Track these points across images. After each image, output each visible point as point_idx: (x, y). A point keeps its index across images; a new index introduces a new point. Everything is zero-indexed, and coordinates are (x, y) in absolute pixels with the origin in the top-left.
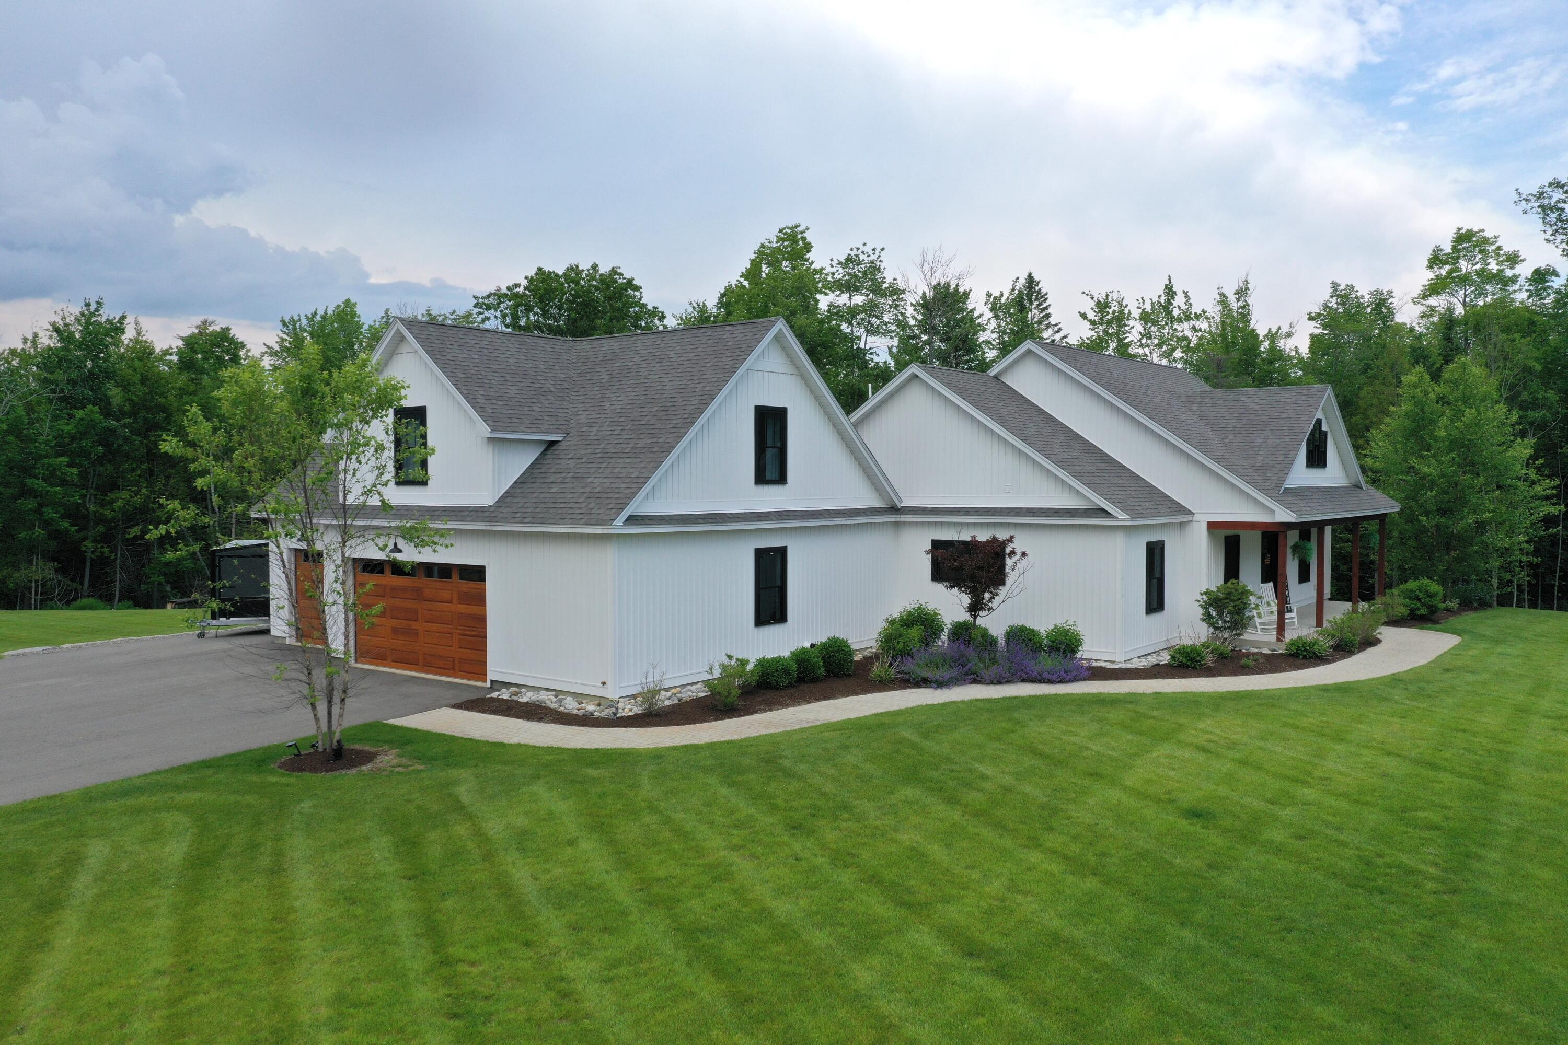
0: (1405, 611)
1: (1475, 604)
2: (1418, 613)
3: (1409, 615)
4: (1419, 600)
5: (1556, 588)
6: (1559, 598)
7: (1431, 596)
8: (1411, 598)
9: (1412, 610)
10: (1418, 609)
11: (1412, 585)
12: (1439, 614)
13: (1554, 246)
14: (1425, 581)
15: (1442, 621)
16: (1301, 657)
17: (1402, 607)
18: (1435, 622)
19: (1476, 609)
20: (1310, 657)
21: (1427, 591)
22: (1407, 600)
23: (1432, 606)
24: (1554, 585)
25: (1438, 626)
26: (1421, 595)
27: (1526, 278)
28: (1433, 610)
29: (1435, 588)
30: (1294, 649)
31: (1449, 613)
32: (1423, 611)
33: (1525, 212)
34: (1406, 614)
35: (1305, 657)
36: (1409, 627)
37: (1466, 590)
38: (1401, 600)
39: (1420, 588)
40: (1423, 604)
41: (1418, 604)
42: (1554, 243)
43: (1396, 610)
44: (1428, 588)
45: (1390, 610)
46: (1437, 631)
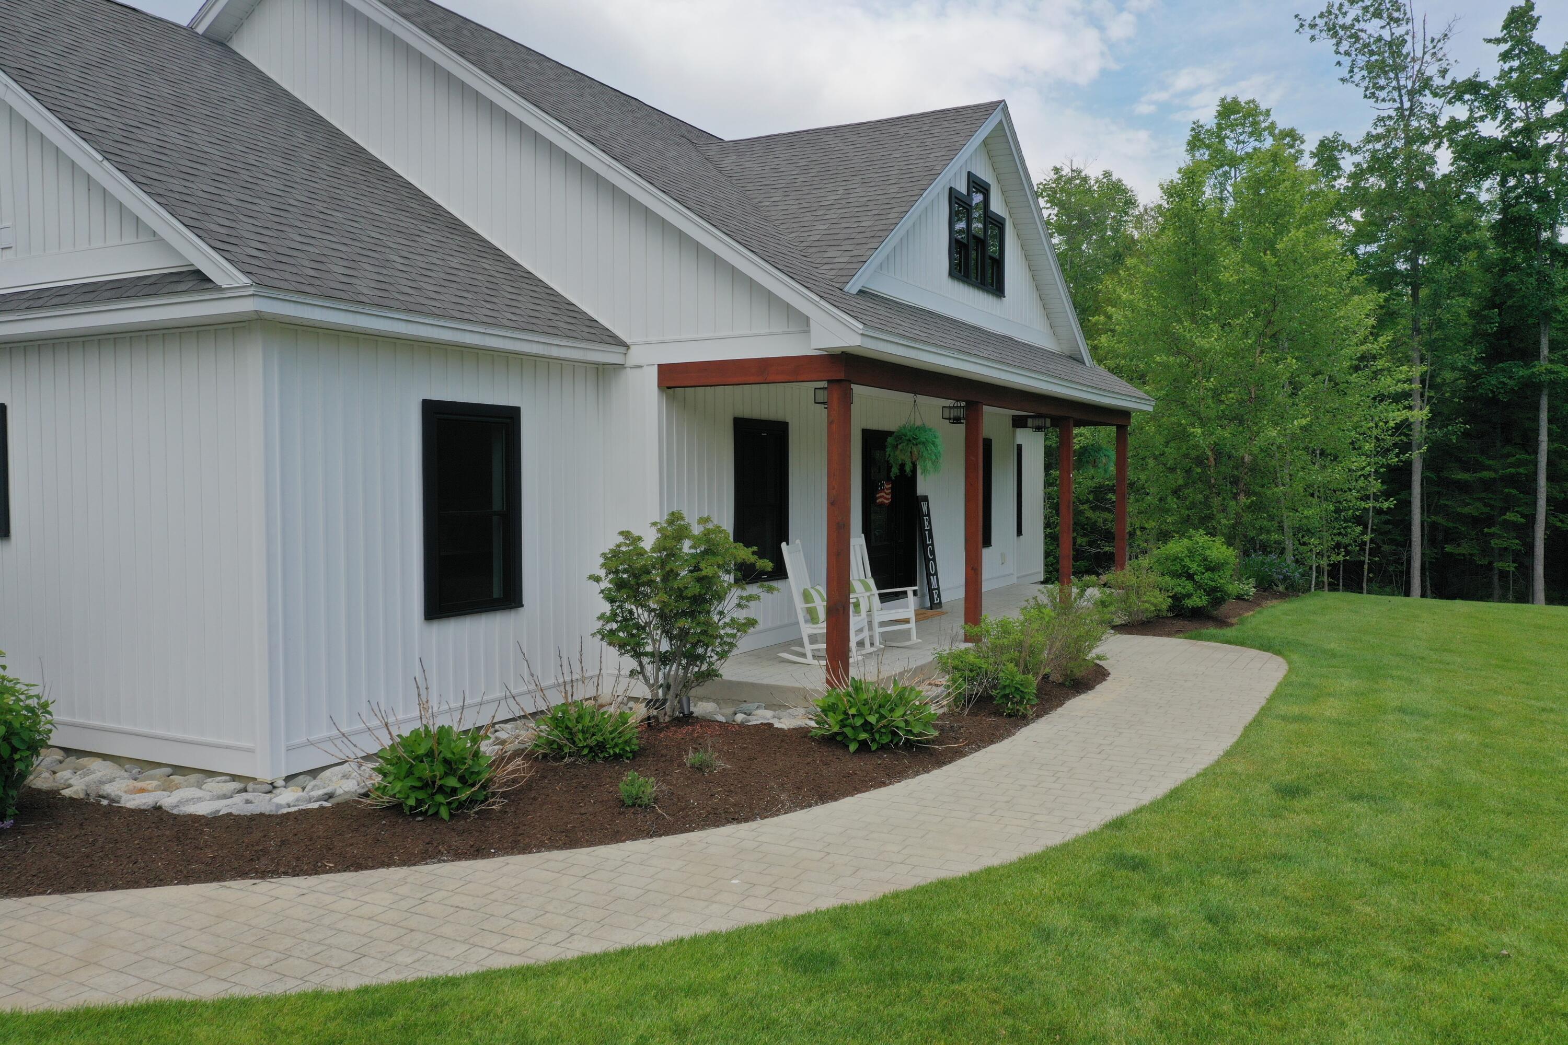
0: (1163, 602)
1: (1281, 588)
2: (1189, 603)
3: (1170, 609)
4: (1190, 577)
5: (1366, 567)
6: (1370, 580)
7: (1212, 568)
8: (1175, 575)
9: (1176, 598)
10: (1189, 596)
11: (1176, 547)
12: (1225, 608)
13: (1353, 85)
14: (1200, 538)
15: (1234, 620)
16: (853, 747)
17: (1157, 592)
18: (1222, 623)
19: (1282, 596)
20: (883, 748)
21: (1205, 559)
22: (1167, 578)
23: (1214, 590)
24: (1363, 562)
25: (1229, 632)
26: (1194, 567)
27: (1312, 153)
28: (1217, 596)
29: (1219, 550)
30: (833, 724)
31: (1241, 603)
32: (1198, 600)
33: (1313, 38)
34: (1164, 607)
35: (864, 747)
36: (1169, 635)
37: (1263, 563)
38: (1154, 577)
39: (1191, 553)
40: (1199, 586)
41: (1190, 586)
42: (1353, 82)
43: (1146, 598)
44: (1208, 553)
45: (1133, 597)
46: (1228, 642)
